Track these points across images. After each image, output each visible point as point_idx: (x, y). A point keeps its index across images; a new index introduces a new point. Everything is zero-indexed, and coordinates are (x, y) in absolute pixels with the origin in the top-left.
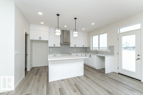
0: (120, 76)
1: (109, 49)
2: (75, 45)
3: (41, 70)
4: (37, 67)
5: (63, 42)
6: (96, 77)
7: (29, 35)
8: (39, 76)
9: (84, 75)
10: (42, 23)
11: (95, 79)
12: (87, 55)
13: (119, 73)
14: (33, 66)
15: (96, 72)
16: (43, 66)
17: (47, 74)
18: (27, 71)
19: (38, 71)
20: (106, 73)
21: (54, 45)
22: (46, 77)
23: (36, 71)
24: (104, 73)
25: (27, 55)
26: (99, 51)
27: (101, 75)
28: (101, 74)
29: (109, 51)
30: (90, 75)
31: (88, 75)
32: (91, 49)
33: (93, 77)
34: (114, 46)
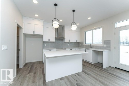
0: (119, 70)
1: (104, 44)
2: (69, 40)
3: (35, 67)
4: (31, 63)
5: (57, 37)
6: (96, 73)
7: (22, 28)
8: (34, 74)
9: (83, 71)
10: (37, 15)
11: (97, 76)
12: (81, 49)
13: (116, 68)
14: (27, 62)
15: (93, 67)
16: (37, 62)
17: (43, 71)
18: (20, 68)
19: (32, 67)
20: (103, 68)
21: (49, 40)
22: (42, 75)
23: (30, 68)
24: (102, 68)
25: (20, 50)
26: (94, 46)
27: (100, 71)
28: (99, 69)
29: (105, 46)
30: (89, 70)
31: (86, 71)
32: (84, 44)
33: (93, 73)
34: (110, 41)
